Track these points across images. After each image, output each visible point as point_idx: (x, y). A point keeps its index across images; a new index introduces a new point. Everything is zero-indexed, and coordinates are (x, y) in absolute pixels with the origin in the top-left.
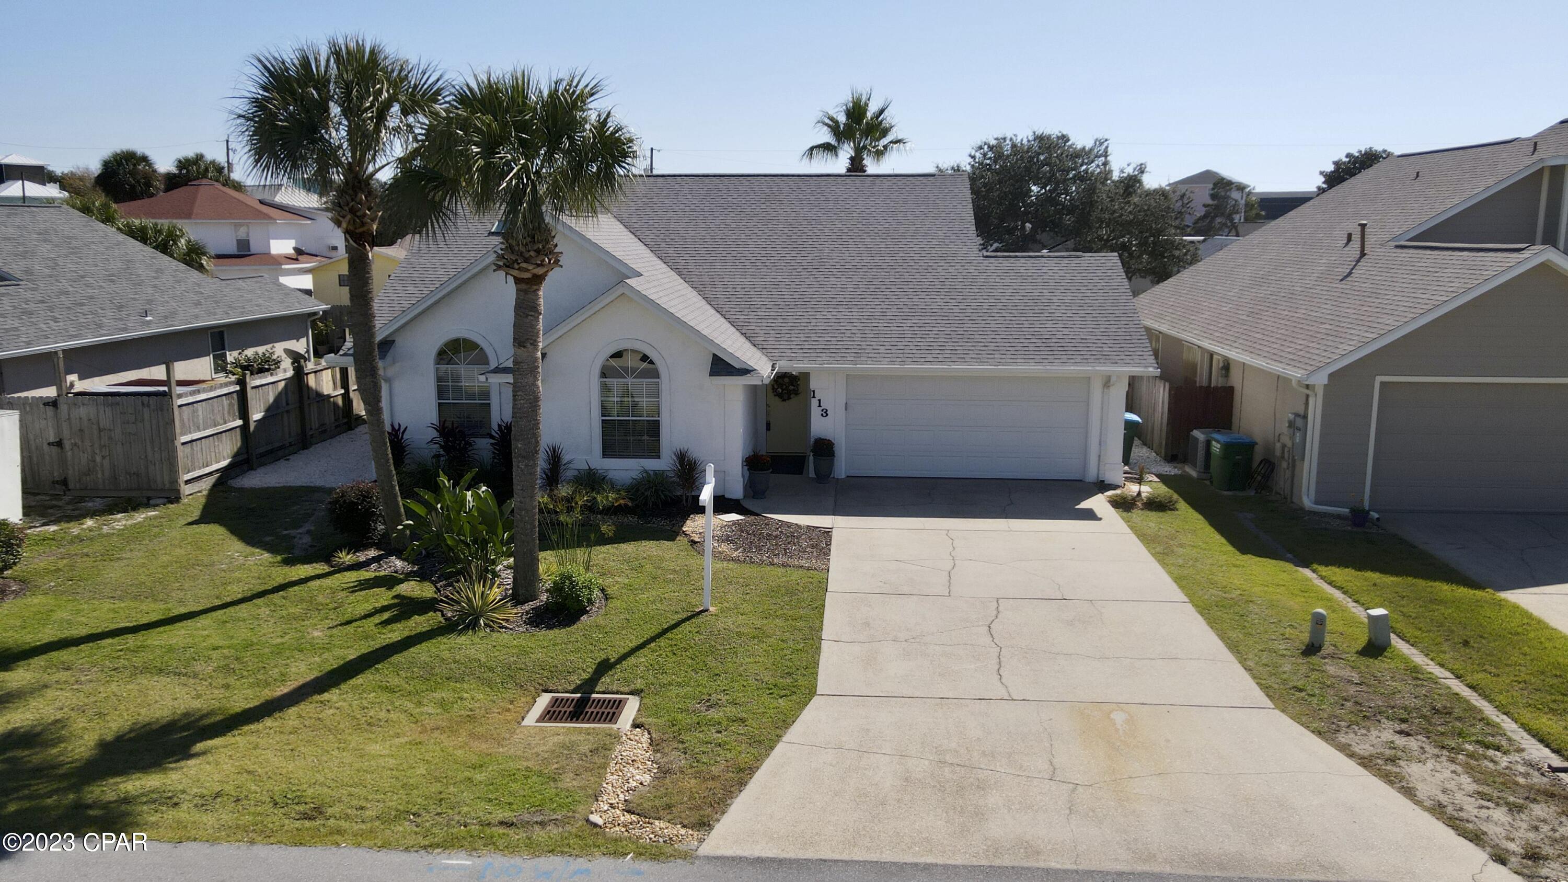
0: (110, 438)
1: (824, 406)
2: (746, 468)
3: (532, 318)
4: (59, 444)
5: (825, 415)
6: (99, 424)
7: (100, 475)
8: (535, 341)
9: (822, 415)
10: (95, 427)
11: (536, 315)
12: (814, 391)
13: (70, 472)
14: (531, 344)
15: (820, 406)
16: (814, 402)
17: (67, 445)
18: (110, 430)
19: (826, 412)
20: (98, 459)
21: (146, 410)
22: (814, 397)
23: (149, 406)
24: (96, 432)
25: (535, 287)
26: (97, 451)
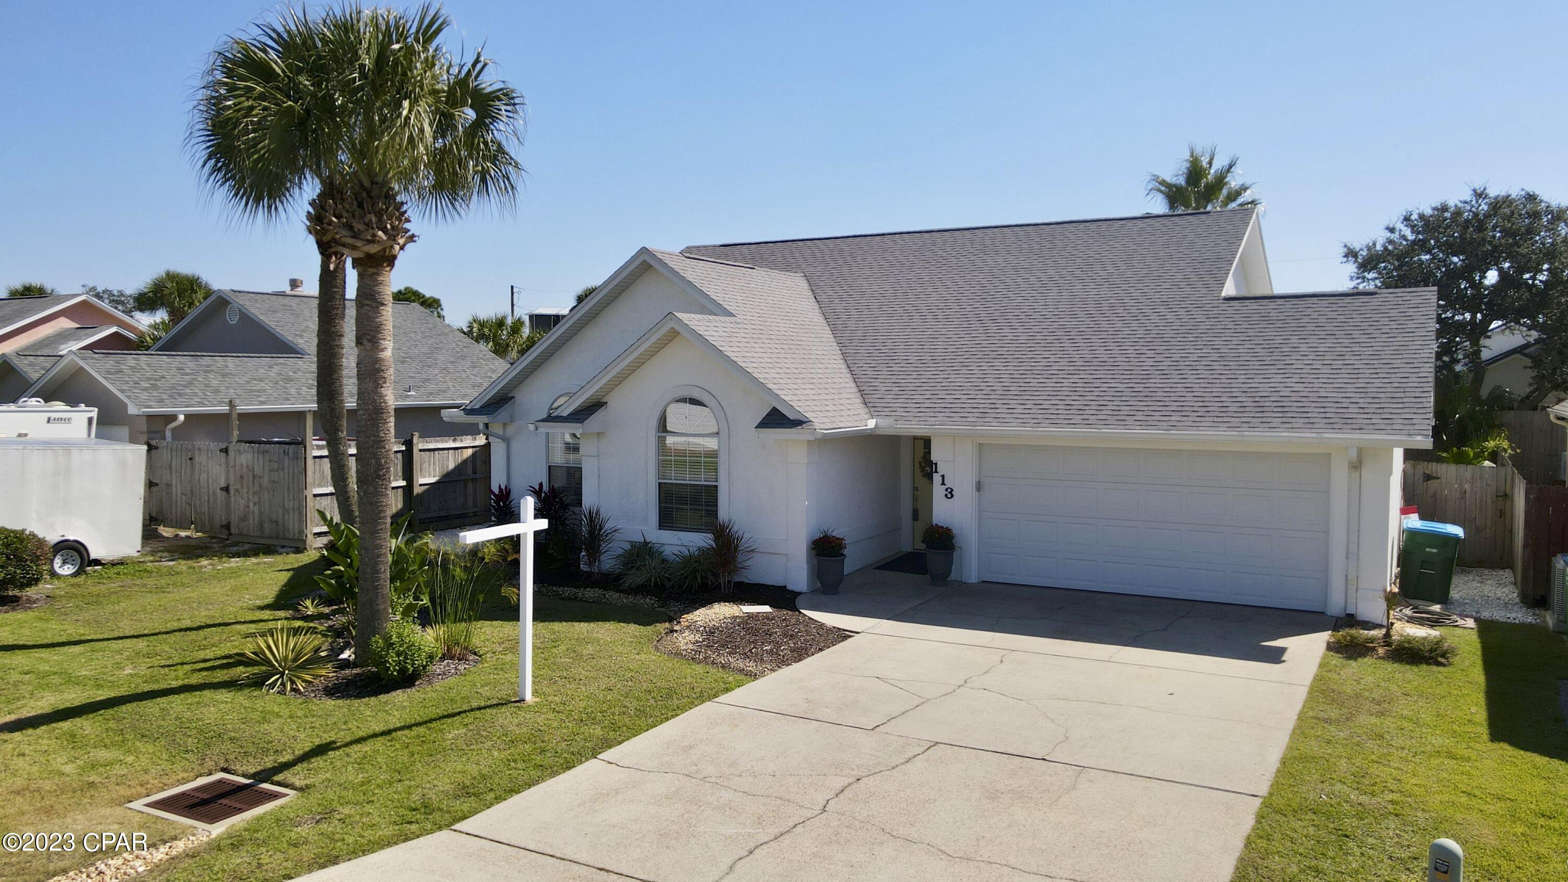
0: (260, 485)
1: (949, 484)
2: (814, 553)
3: (368, 308)
4: (226, 489)
5: (949, 496)
6: (253, 470)
7: (251, 522)
8: (374, 337)
9: (946, 495)
10: (251, 474)
11: (374, 304)
12: (936, 464)
13: (233, 517)
14: (369, 340)
15: (943, 484)
16: (937, 478)
17: (232, 491)
18: (260, 477)
19: (950, 493)
20: (251, 505)
21: (286, 458)
22: (936, 472)
23: (288, 454)
24: (251, 479)
25: (371, 270)
26: (251, 498)
